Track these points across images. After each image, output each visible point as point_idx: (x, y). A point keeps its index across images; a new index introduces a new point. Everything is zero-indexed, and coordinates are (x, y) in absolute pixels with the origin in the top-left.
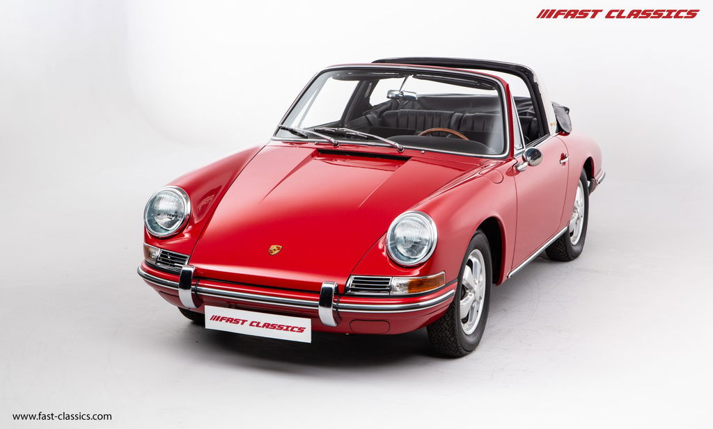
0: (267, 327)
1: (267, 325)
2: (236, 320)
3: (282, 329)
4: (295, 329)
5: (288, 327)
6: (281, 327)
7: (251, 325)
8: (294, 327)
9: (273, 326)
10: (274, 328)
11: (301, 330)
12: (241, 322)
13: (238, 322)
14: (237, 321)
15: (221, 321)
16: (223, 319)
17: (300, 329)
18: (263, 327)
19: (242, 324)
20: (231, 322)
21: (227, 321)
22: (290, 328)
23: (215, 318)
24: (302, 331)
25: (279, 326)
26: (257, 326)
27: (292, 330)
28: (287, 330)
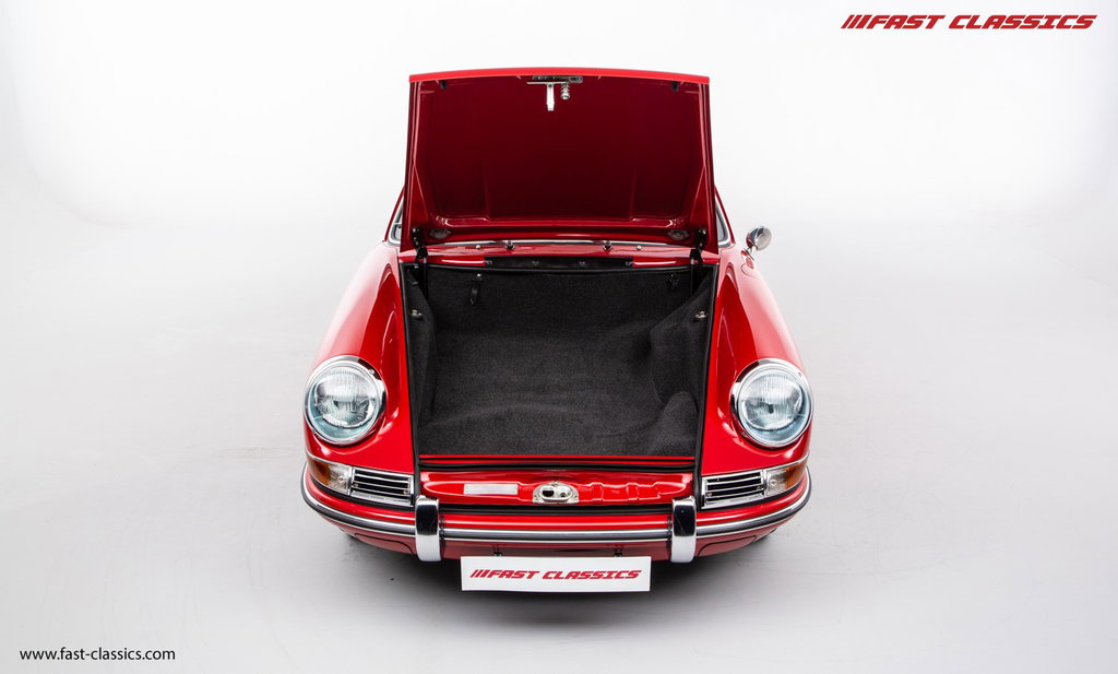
0: (574, 577)
1: (574, 575)
2: (517, 573)
3: (600, 577)
4: (623, 575)
5: (611, 573)
6: (598, 575)
7: (546, 577)
8: (621, 572)
9: (586, 575)
10: (587, 577)
11: (633, 574)
12: (527, 575)
13: (522, 576)
14: (520, 575)
15: (490, 576)
16: (494, 573)
17: (631, 573)
18: (567, 577)
19: (529, 577)
20: (508, 576)
21: (501, 576)
22: (614, 575)
23: (478, 574)
24: (635, 576)
25: (596, 574)
26: (557, 577)
27: (617, 577)
28: (609, 577)
